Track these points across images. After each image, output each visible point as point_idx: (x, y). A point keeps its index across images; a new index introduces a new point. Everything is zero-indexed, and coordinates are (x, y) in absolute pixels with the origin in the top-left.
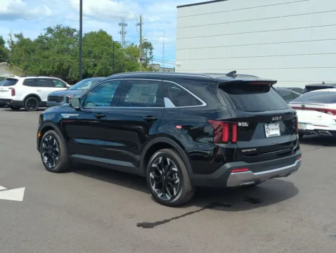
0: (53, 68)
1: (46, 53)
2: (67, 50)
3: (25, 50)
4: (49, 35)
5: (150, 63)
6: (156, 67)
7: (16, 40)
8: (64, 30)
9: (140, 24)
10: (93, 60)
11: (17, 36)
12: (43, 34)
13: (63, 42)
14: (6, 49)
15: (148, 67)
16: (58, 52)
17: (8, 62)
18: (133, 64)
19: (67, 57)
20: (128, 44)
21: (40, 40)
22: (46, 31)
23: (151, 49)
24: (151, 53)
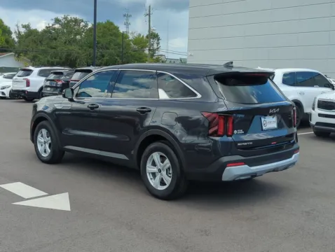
0: (61, 59)
1: (54, 44)
2: (75, 40)
3: (32, 40)
4: (57, 26)
5: (157, 53)
6: (163, 58)
7: (23, 31)
8: (71, 21)
9: (149, 15)
10: (101, 50)
11: (24, 27)
12: (51, 25)
13: (70, 33)
14: (13, 39)
15: (154, 58)
16: (65, 43)
17: (16, 53)
18: (140, 54)
19: (74, 48)
20: (135, 35)
21: (48, 31)
22: (53, 22)
23: (159, 39)
24: (158, 44)
